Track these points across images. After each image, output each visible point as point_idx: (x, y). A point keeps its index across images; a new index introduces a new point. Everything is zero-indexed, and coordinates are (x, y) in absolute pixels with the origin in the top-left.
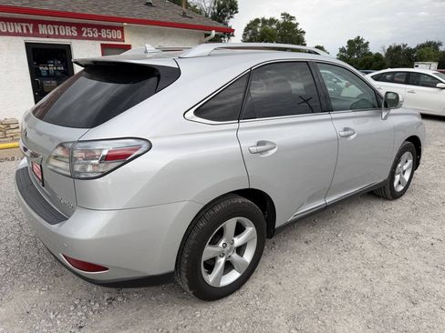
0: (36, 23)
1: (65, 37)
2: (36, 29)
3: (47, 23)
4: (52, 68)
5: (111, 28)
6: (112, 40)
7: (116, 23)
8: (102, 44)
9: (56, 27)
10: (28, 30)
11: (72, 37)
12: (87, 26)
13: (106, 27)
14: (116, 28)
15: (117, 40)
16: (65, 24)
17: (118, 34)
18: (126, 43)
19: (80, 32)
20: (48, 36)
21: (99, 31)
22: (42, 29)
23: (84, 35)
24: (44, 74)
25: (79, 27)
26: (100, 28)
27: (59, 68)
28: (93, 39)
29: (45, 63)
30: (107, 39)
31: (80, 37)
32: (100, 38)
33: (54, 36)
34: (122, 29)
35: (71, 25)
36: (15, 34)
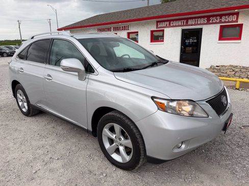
0: (187, 19)
1: (200, 24)
2: (187, 22)
3: (192, 18)
4: (191, 41)
5: (229, 15)
6: (229, 22)
8: (221, 26)
9: (196, 20)
10: (184, 23)
11: (204, 24)
12: (214, 16)
13: (225, 15)
14: (233, 14)
15: (232, 22)
16: (201, 17)
17: (234, 18)
18: (239, 23)
19: (208, 20)
20: (192, 25)
21: (221, 18)
22: (190, 22)
23: (211, 22)
24: (187, 44)
25: (208, 18)
26: (221, 16)
27: (194, 41)
28: (216, 23)
29: (189, 38)
30: (225, 22)
31: (208, 23)
32: (221, 22)
33: (195, 25)
34: (237, 14)
35: (204, 17)
36: (179, 26)
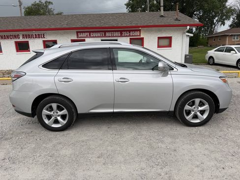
0: (105, 32)
1: (116, 36)
2: (105, 34)
3: (109, 31)
5: (135, 31)
6: (135, 36)
7: (137, 29)
8: (130, 38)
9: (112, 33)
10: (102, 35)
11: (118, 36)
12: (124, 31)
13: (132, 31)
14: (137, 31)
15: (137, 36)
16: (115, 31)
17: (137, 33)
18: (141, 37)
19: (121, 34)
20: (109, 37)
21: (130, 33)
22: (107, 34)
23: (123, 35)
25: (121, 32)
26: (130, 31)
28: (127, 36)
30: (133, 36)
31: (121, 36)
32: (130, 36)
34: (140, 31)
35: (118, 31)
36: (98, 37)
